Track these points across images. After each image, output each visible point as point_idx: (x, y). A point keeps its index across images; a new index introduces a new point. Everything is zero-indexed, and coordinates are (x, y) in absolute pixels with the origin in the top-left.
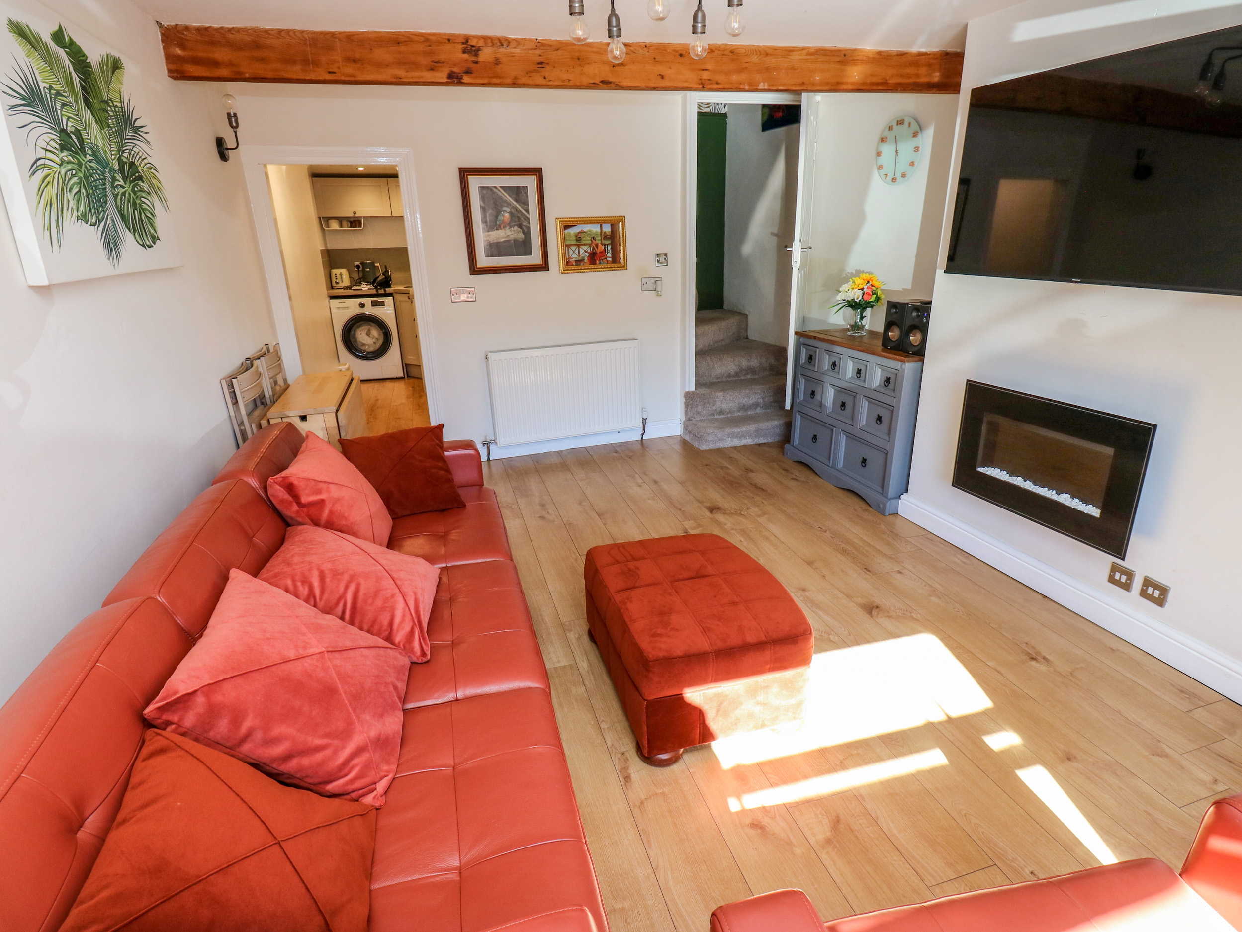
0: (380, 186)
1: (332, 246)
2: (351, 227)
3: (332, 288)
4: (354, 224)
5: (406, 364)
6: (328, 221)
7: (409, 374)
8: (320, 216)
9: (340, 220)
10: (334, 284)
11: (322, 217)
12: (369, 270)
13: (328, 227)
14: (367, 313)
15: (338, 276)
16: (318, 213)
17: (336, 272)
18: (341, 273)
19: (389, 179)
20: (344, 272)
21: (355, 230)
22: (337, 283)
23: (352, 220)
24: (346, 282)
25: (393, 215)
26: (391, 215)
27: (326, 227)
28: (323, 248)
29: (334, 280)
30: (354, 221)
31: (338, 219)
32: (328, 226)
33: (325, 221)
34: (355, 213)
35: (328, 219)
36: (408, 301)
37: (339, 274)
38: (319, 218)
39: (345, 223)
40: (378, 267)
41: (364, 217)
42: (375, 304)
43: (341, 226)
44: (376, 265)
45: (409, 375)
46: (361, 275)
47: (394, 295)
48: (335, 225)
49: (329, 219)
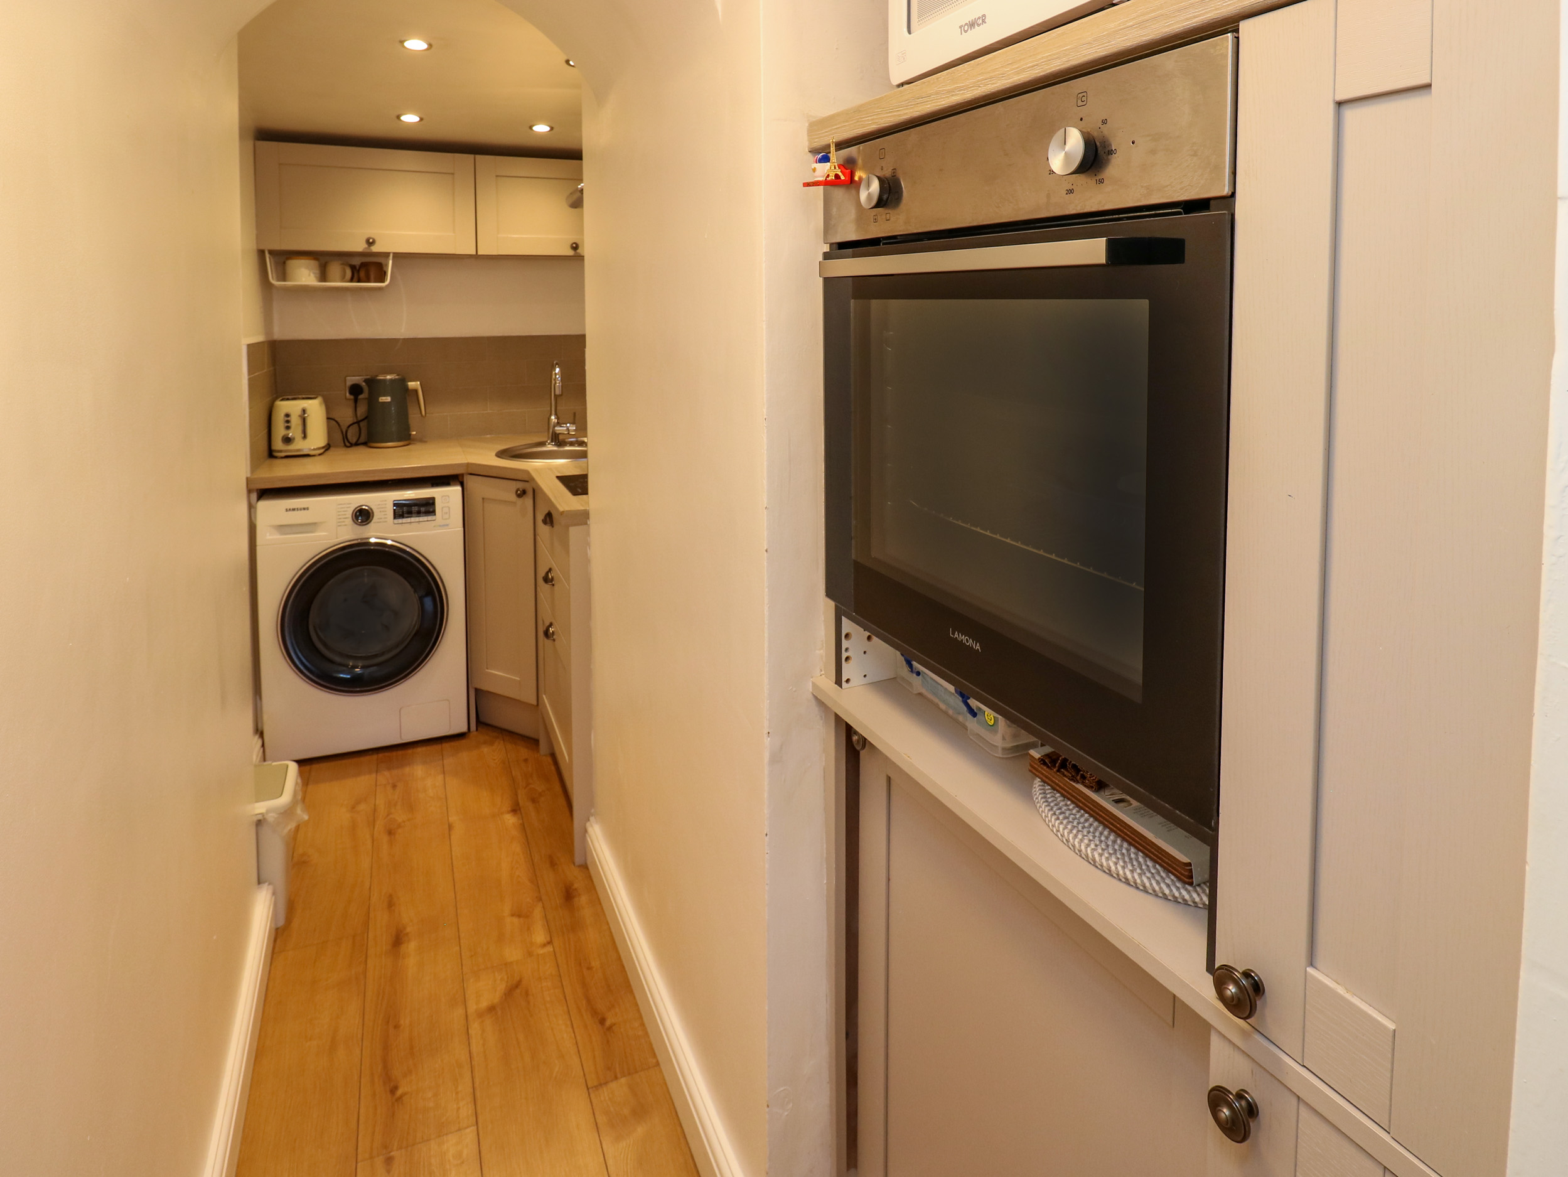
0: (453, 174)
1: (285, 331)
2: (352, 280)
3: (271, 454)
4: (362, 274)
5: (477, 690)
6: (284, 263)
7: (480, 716)
8: (262, 248)
9: (323, 260)
10: (278, 444)
11: (271, 252)
12: (389, 399)
13: (284, 280)
14: (373, 540)
15: (295, 421)
16: (259, 238)
17: (285, 406)
18: (304, 411)
19: (478, 157)
20: (315, 408)
21: (361, 289)
22: (287, 440)
23: (357, 262)
24: (317, 436)
25: (479, 253)
26: (474, 253)
27: (278, 280)
28: (259, 338)
29: (279, 431)
30: (364, 265)
31: (316, 259)
32: (283, 276)
33: (277, 264)
34: (370, 242)
35: (283, 257)
36: (514, 503)
37: (299, 412)
38: (261, 253)
39: (335, 269)
40: (416, 391)
41: (398, 256)
42: (403, 511)
43: (323, 277)
44: (412, 385)
45: (482, 719)
46: (362, 410)
47: (470, 481)
48: (304, 275)
49: (288, 259)
